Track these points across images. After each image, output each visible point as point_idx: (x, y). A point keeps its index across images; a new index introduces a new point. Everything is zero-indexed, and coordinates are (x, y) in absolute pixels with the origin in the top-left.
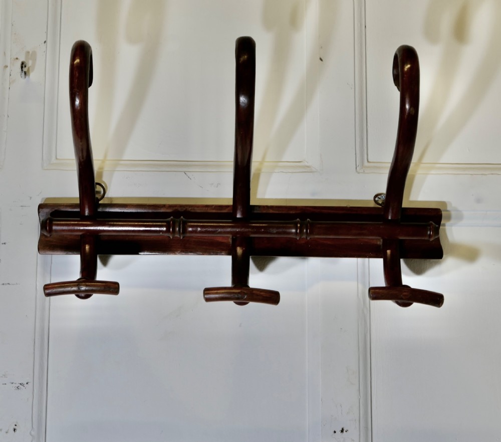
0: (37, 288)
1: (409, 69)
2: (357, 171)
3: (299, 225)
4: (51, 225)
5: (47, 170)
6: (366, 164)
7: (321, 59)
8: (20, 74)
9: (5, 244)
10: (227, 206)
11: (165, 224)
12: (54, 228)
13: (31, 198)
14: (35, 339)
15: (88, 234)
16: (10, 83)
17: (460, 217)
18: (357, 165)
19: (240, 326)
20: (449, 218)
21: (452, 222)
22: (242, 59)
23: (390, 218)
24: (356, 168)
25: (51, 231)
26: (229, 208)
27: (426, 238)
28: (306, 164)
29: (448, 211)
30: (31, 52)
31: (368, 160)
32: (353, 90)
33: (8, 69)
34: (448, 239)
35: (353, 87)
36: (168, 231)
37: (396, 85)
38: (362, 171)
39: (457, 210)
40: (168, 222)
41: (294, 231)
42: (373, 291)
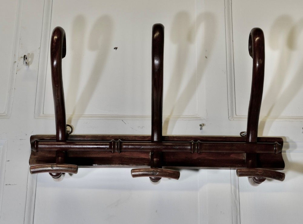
0: (28, 187)
1: (258, 40)
2: (229, 119)
3: (193, 143)
4: (37, 145)
5: (37, 119)
6: (235, 116)
7: (206, 57)
8: (23, 62)
9: (9, 161)
10: (148, 137)
11: (109, 143)
12: (39, 146)
13: (26, 135)
14: (24, 218)
15: (61, 150)
16: (17, 71)
17: (295, 147)
18: (230, 116)
19: (156, 212)
20: (288, 147)
21: (290, 149)
22: (155, 35)
23: (250, 141)
24: (229, 118)
25: (37, 148)
26: (149, 138)
27: (273, 152)
28: (198, 116)
29: (287, 142)
30: (30, 54)
31: (236, 114)
32: (226, 74)
33: (16, 63)
34: (287, 159)
35: (226, 72)
36: (110, 148)
37: (251, 56)
38: (233, 120)
39: (293, 142)
40: (111, 143)
41: (189, 147)
42: (239, 170)
